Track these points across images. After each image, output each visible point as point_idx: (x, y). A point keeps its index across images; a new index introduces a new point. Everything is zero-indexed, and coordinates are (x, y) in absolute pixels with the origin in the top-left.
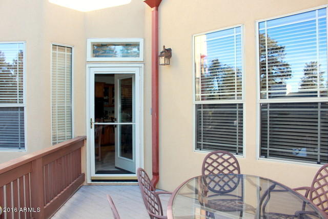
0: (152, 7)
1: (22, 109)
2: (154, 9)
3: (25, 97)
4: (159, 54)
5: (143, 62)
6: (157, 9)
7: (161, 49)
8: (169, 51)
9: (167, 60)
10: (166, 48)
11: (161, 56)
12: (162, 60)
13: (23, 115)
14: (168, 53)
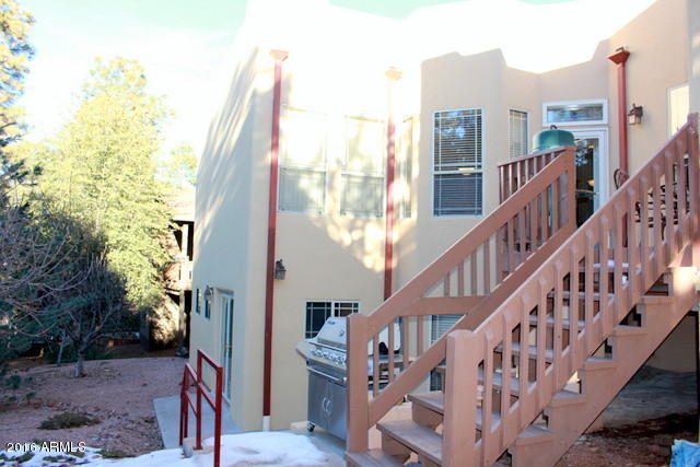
0: (618, 63)
1: (480, 174)
2: (620, 65)
3: (483, 163)
4: (628, 112)
5: (608, 125)
6: (624, 65)
7: (630, 108)
8: (640, 109)
9: (638, 119)
10: (637, 106)
11: (630, 115)
12: (632, 119)
13: (480, 181)
14: (639, 112)
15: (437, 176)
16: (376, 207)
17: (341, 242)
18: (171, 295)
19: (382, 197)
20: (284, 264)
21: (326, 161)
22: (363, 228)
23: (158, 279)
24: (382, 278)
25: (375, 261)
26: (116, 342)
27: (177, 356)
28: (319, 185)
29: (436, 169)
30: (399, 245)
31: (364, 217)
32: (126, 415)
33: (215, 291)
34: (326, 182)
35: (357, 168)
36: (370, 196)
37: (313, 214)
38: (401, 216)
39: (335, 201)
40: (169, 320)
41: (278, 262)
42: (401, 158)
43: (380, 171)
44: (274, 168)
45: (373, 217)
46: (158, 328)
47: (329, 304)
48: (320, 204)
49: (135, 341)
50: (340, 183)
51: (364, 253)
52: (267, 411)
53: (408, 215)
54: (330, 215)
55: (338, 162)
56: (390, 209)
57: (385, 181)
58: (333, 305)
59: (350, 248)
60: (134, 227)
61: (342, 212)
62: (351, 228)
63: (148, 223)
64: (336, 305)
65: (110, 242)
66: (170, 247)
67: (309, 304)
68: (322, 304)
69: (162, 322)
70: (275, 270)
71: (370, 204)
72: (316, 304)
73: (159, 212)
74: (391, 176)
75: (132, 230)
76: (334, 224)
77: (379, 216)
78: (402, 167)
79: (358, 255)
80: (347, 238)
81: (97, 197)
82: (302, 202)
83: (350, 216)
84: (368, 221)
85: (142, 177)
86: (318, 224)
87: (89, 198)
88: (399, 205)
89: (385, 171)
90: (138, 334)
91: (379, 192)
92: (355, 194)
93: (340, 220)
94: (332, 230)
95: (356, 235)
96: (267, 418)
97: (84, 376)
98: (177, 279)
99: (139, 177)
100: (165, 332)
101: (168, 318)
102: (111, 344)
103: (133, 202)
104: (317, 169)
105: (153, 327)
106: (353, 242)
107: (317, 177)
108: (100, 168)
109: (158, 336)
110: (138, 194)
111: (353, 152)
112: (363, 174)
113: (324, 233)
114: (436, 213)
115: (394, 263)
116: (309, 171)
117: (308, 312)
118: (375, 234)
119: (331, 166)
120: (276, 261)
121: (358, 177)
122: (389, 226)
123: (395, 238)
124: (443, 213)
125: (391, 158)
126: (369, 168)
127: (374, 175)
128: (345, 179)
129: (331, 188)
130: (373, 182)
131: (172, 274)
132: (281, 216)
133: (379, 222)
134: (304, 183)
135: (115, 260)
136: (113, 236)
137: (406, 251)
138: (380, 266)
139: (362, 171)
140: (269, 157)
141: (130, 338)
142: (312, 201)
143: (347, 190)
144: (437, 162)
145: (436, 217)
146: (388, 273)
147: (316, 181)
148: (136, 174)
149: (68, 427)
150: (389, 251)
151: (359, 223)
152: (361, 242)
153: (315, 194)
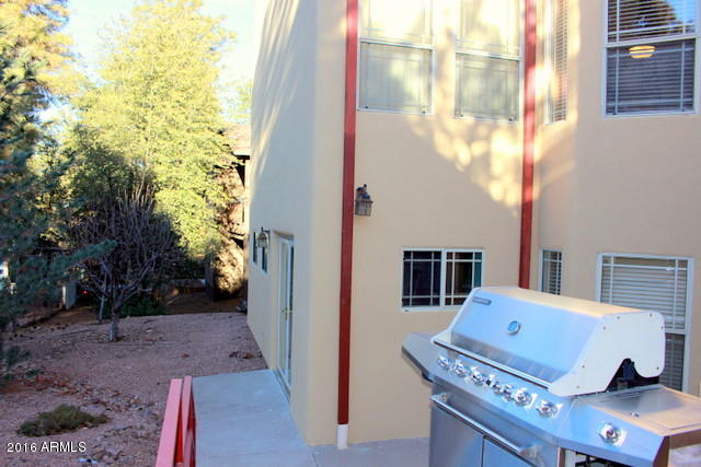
1: (692, 42)
15: (611, 50)
16: (506, 106)
17: (456, 159)
18: (236, 240)
19: (517, 91)
20: (369, 191)
21: (432, 34)
22: (488, 138)
23: (219, 222)
24: (517, 215)
25: (506, 191)
26: (181, 290)
27: (237, 311)
28: (420, 71)
29: (611, 38)
30: (543, 163)
31: (489, 121)
32: (152, 404)
33: (272, 234)
34: (431, 67)
35: (477, 45)
36: (498, 90)
37: (412, 115)
38: (547, 120)
39: (445, 95)
40: (234, 267)
41: (359, 189)
42: (545, 30)
43: (512, 50)
44: (351, 42)
45: (503, 122)
46: (223, 276)
47: (438, 255)
48: (424, 101)
49: (201, 289)
50: (452, 68)
51: (491, 177)
52: (343, 418)
53: (560, 117)
54: (438, 116)
55: (450, 35)
56: (529, 109)
57: (522, 65)
58: (444, 256)
59: (469, 168)
60: (186, 161)
61: (458, 113)
62: (470, 139)
63: (201, 155)
64: (449, 255)
65: (160, 180)
66: (233, 187)
67: (407, 254)
68: (427, 254)
69: (227, 270)
70: (355, 202)
71: (497, 103)
72: (418, 254)
73: (214, 142)
74: (530, 57)
75: (183, 165)
76: (445, 131)
77: (512, 119)
78: (548, 46)
79: (481, 180)
80: (463, 154)
81: (144, 129)
82: (394, 97)
83: (469, 119)
84: (494, 127)
85: (192, 101)
86: (420, 132)
87: (136, 130)
88: (542, 104)
89: (522, 52)
90: (203, 281)
91: (510, 83)
92: (474, 86)
93: (452, 124)
94: (440, 141)
95: (478, 148)
96: (343, 427)
97: (118, 339)
98: (240, 222)
99: (190, 102)
100: (230, 280)
101: (233, 265)
102: (176, 292)
103: (184, 132)
104: (417, 45)
105: (217, 274)
106: (473, 160)
107: (417, 57)
108: (145, 94)
109: (223, 285)
110: (189, 122)
111: (471, 23)
112: (486, 54)
113: (428, 146)
114: (610, 110)
115: (535, 193)
116: (405, 48)
117: (407, 265)
118: (506, 148)
119: (440, 41)
120: (356, 187)
121: (479, 59)
122: (528, 136)
123: (537, 152)
124: (622, 110)
125: (531, 30)
126: (496, 44)
127: (504, 56)
128: (461, 62)
129: (440, 76)
130: (502, 67)
131: (236, 216)
132: (362, 117)
133: (512, 130)
134: (398, 68)
135: (166, 200)
136: (162, 173)
137: (554, 174)
138: (513, 197)
139: (485, 50)
140: (343, 27)
141: (196, 285)
142: (411, 98)
143: (463, 80)
144: (611, 27)
145: (611, 116)
146: (527, 208)
147: (415, 65)
148: (187, 99)
149: (58, 432)
150: (528, 174)
151: (482, 131)
152: (485, 160)
153: (414, 86)
